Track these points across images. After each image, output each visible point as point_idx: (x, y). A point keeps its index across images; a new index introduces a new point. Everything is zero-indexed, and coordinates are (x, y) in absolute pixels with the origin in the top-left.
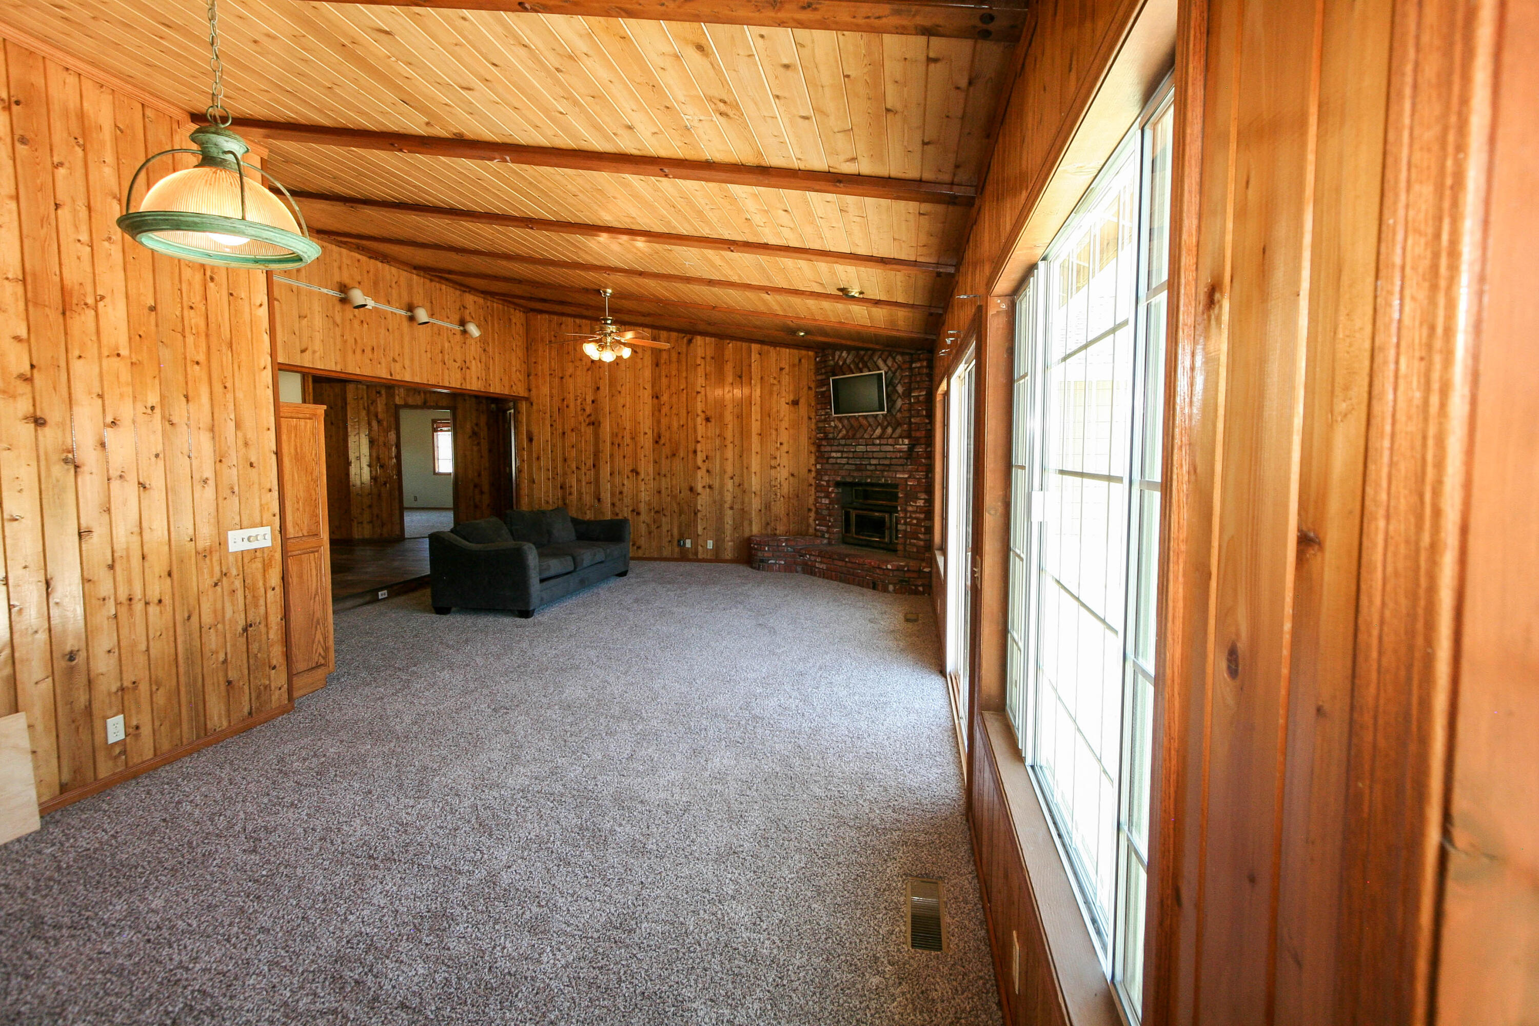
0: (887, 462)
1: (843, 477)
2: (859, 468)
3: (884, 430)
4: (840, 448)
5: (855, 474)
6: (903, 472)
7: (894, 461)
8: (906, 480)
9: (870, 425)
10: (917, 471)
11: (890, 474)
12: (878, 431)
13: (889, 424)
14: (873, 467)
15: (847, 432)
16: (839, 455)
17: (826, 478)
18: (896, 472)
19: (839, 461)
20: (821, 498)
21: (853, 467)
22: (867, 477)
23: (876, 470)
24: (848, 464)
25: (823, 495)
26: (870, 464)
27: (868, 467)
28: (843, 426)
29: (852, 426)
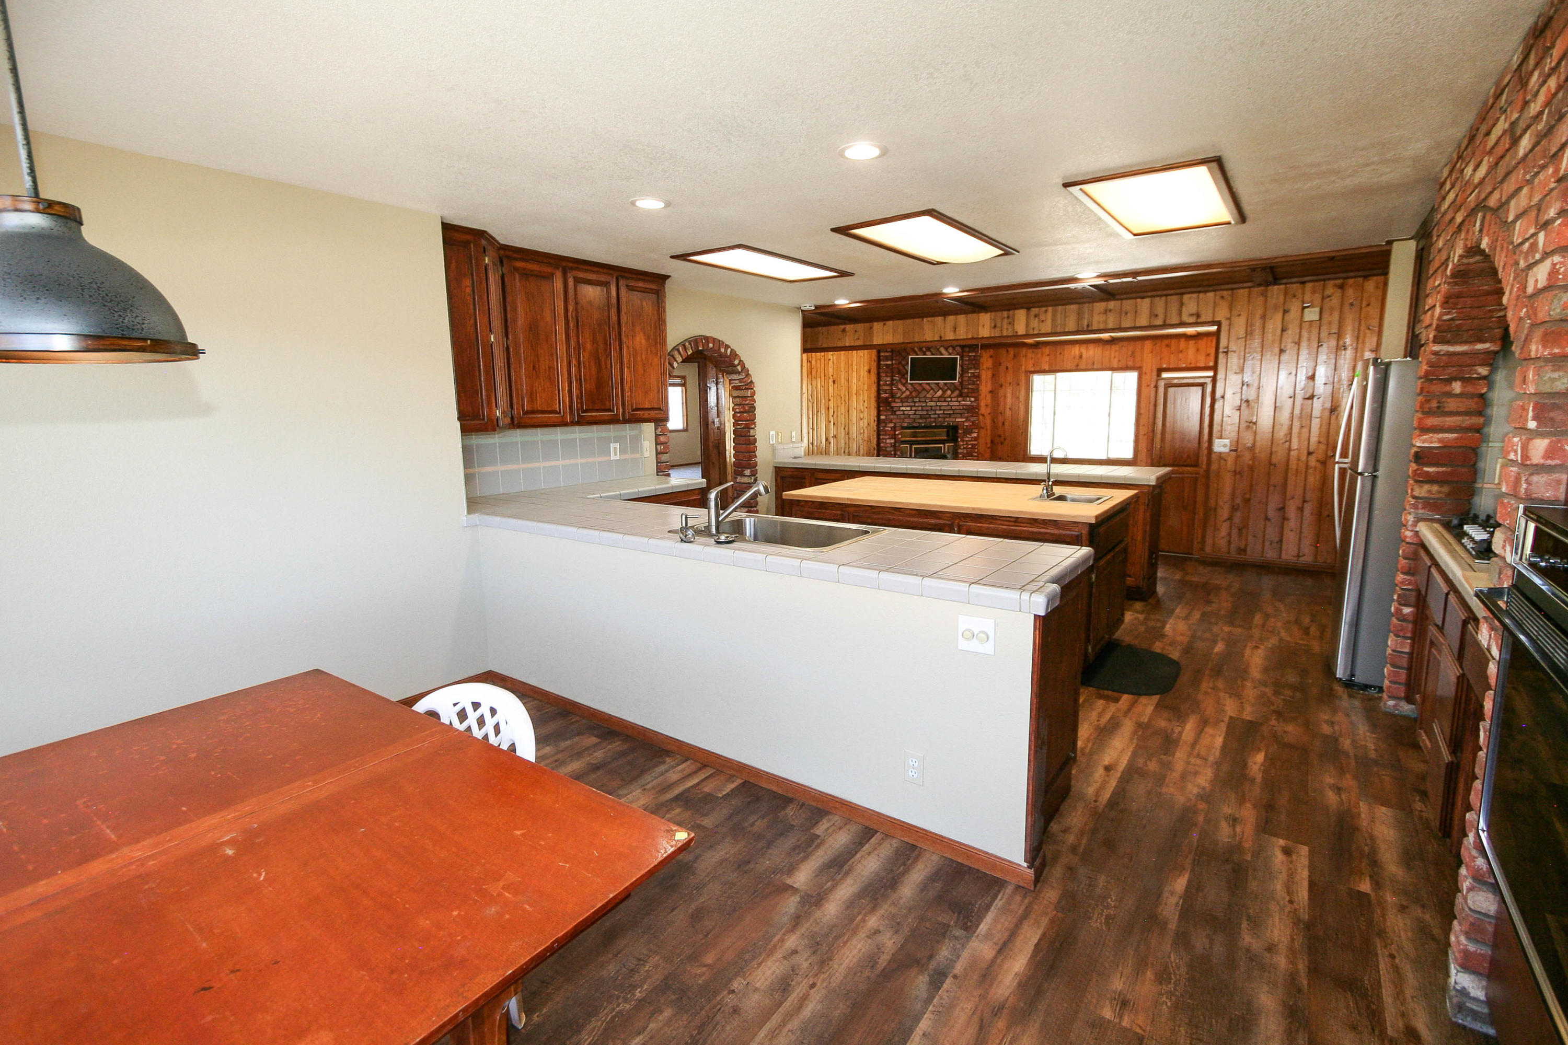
0: (951, 412)
1: (909, 423)
2: (922, 417)
3: (944, 392)
4: (913, 404)
5: (921, 421)
6: (961, 417)
7: (955, 412)
8: (963, 422)
9: (932, 389)
10: (972, 416)
11: (951, 419)
12: (940, 393)
13: (948, 389)
14: (936, 416)
15: (911, 393)
16: (909, 408)
17: (892, 425)
18: (956, 418)
19: (906, 413)
20: (886, 439)
21: (918, 416)
22: (931, 422)
23: (939, 417)
24: (915, 414)
25: (887, 437)
26: (935, 414)
27: (932, 416)
28: (907, 389)
29: (915, 390)
